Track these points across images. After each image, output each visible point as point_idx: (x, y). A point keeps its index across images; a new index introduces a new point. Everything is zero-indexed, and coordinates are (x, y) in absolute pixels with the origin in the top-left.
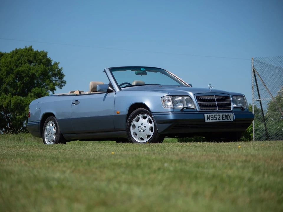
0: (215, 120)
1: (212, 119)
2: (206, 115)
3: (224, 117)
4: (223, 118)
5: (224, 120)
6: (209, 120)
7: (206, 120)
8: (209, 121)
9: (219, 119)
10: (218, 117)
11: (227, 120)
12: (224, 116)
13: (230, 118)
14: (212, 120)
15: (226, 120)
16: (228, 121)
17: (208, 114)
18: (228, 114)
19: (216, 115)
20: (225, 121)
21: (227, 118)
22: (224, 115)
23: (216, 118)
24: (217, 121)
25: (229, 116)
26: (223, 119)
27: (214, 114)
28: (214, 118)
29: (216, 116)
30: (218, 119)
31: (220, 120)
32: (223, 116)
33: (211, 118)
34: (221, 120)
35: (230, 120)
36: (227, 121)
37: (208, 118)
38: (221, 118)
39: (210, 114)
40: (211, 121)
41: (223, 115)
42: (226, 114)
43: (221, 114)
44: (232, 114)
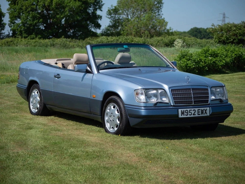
0: (190, 115)
1: (187, 114)
2: (180, 110)
3: (199, 112)
5: (200, 114)
6: (183, 115)
7: (180, 116)
8: (183, 116)
9: (194, 115)
10: (193, 112)
11: (203, 114)
13: (206, 112)
14: (186, 115)
15: (202, 114)
16: (204, 115)
17: (183, 110)
18: (204, 108)
19: (191, 110)
20: (201, 115)
21: (202, 113)
23: (190, 114)
24: (192, 116)
26: (198, 114)
27: (188, 109)
29: (191, 111)
31: (195, 115)
32: (199, 111)
33: (185, 114)
34: (197, 115)
35: (206, 115)
37: (183, 113)
38: (196, 113)
39: (185, 109)
40: (185, 116)
42: (202, 109)
43: (196, 109)
44: (209, 108)
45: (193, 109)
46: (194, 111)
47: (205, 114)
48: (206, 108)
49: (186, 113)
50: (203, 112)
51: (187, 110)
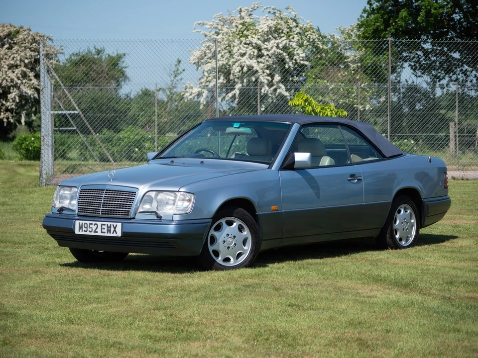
0: (90, 231)
1: (86, 229)
2: (77, 222)
3: (104, 229)
4: (103, 230)
5: (104, 233)
6: (81, 230)
7: (77, 232)
8: (81, 233)
9: (95, 232)
10: (94, 227)
11: (110, 233)
12: (105, 227)
13: (115, 230)
14: (85, 231)
15: (108, 233)
16: (111, 235)
17: (81, 222)
18: (112, 223)
19: (92, 224)
20: (106, 234)
21: (109, 231)
22: (105, 225)
23: (91, 230)
24: (93, 234)
25: (115, 228)
26: (102, 232)
27: (88, 222)
28: (89, 229)
29: (91, 226)
30: (93, 230)
31: (97, 232)
32: (103, 227)
33: (84, 229)
34: (99, 234)
35: (115, 235)
36: (109, 235)
37: (81, 228)
38: (99, 230)
39: (84, 222)
40: (84, 233)
41: (102, 225)
42: (109, 224)
43: (99, 224)
44: (120, 224)
45: (94, 223)
46: (96, 226)
47: (113, 233)
48: (115, 224)
49: (85, 227)
50: (109, 229)
51: (87, 224)
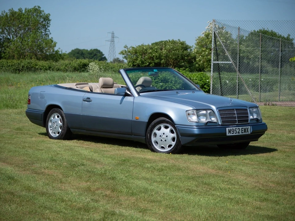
0: (235, 133)
1: (233, 132)
2: (227, 129)
3: (243, 130)
4: (242, 132)
5: (243, 133)
6: (230, 133)
7: (228, 134)
8: (230, 135)
9: (238, 133)
10: (238, 131)
12: (243, 129)
13: (247, 131)
14: (232, 133)
17: (230, 128)
18: (246, 127)
19: (236, 129)
21: (245, 131)
22: (243, 128)
23: (236, 132)
24: (237, 134)
25: (247, 129)
26: (242, 133)
27: (234, 128)
28: (235, 132)
29: (236, 130)
31: (239, 133)
32: (242, 129)
33: (232, 132)
34: (241, 134)
35: (248, 133)
36: (245, 134)
37: (229, 132)
38: (240, 132)
39: (231, 128)
40: (232, 135)
41: (242, 128)
42: (245, 127)
43: (240, 128)
44: (250, 127)
45: (237, 128)
46: (239, 129)
48: (247, 127)
49: (232, 131)
51: (233, 129)
